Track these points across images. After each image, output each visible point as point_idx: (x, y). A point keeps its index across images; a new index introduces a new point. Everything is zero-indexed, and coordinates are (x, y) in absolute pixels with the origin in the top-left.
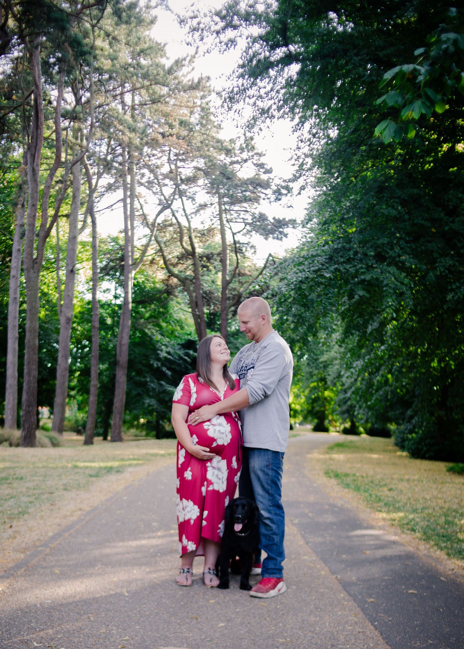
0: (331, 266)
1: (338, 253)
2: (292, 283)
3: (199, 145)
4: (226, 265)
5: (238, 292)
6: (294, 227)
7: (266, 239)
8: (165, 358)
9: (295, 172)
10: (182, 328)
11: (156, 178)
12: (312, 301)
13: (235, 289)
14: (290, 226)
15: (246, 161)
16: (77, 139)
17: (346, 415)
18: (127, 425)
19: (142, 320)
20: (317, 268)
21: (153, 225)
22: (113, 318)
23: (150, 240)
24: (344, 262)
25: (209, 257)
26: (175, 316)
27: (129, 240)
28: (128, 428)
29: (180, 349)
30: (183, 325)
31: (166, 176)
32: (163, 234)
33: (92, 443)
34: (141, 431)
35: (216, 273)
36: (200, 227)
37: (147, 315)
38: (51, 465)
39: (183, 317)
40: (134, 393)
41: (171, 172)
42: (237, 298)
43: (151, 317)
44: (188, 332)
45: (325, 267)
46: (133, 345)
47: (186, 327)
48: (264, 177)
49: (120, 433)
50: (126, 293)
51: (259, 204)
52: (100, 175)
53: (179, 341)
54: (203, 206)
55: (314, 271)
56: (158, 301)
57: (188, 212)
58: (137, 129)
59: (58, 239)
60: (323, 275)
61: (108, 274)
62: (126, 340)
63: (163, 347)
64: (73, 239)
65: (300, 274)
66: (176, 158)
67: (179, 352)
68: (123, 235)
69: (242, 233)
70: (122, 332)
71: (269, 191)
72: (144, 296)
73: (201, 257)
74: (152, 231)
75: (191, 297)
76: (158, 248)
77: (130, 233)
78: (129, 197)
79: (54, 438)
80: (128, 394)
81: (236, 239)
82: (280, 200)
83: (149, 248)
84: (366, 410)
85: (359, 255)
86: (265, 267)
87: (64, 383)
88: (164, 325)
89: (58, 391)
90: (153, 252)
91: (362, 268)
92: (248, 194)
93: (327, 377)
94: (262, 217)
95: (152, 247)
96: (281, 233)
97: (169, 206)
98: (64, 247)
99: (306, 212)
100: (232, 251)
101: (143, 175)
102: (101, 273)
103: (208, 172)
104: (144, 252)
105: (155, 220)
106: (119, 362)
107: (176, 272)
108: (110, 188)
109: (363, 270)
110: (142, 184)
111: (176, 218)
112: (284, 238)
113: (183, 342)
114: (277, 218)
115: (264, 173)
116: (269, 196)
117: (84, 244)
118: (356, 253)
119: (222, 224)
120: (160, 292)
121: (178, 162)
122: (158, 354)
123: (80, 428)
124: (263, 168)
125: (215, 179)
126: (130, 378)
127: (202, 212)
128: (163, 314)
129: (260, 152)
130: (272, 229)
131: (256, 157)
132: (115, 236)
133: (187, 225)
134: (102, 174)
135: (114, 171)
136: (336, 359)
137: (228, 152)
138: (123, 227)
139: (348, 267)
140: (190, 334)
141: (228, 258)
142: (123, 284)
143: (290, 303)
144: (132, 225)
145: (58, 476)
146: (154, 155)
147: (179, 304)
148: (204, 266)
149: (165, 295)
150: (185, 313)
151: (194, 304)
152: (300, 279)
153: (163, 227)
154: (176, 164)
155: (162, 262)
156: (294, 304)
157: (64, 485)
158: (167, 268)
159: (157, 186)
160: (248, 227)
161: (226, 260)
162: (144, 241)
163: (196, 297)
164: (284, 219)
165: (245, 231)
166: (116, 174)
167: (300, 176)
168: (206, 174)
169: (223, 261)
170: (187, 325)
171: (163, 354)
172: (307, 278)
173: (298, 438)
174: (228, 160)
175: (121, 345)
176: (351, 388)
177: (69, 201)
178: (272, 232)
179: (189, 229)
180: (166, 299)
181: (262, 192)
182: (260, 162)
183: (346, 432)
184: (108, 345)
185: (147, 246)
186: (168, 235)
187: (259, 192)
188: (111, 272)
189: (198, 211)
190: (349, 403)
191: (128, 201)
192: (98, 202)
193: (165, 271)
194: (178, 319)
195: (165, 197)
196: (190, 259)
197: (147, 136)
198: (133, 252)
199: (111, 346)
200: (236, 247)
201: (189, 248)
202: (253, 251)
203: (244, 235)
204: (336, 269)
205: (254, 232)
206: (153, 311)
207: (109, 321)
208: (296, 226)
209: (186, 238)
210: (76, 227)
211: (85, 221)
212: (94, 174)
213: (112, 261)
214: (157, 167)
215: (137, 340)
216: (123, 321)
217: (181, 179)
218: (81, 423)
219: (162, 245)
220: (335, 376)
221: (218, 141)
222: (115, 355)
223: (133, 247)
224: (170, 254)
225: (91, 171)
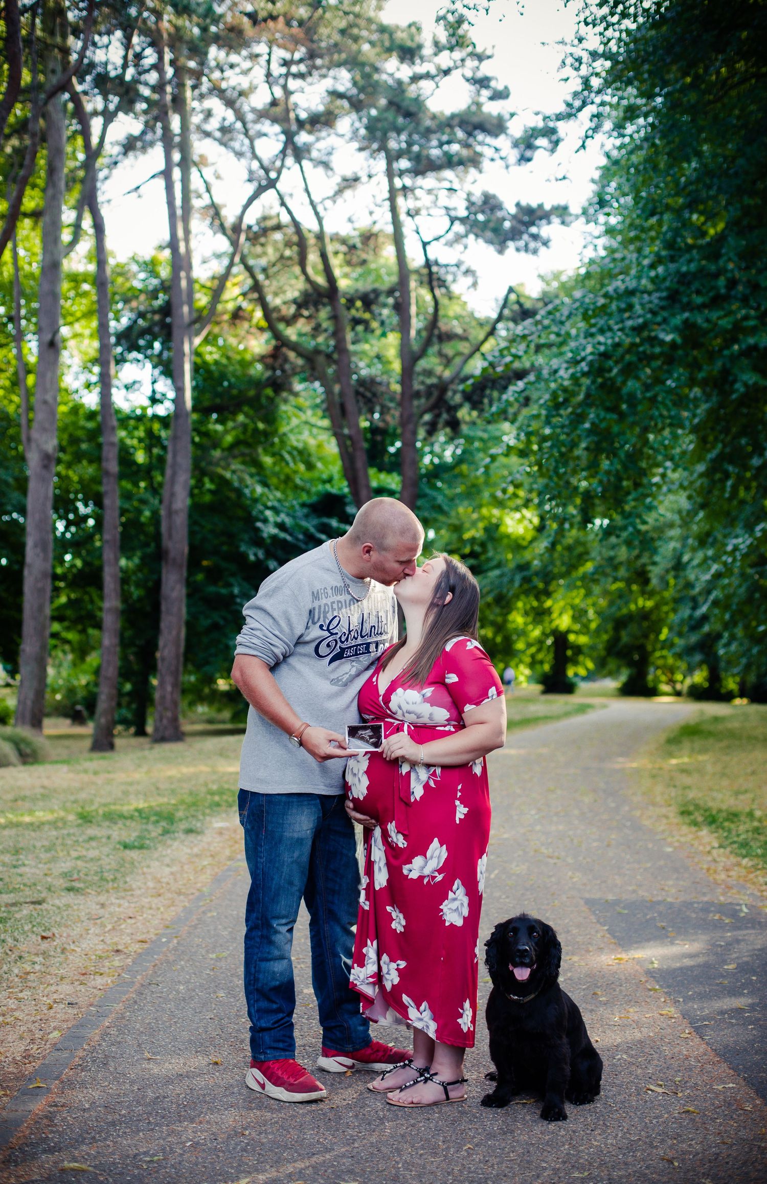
0: (674, 315)
1: (689, 284)
2: (583, 359)
3: (337, 37)
4: (409, 317)
5: (440, 378)
6: (563, 223)
7: (501, 252)
8: (274, 538)
9: (569, 99)
10: (310, 466)
11: (240, 117)
12: (632, 400)
13: (429, 373)
14: (556, 220)
15: (447, 72)
16: (52, 33)
17: (698, 657)
18: (190, 697)
19: (217, 454)
20: (641, 321)
21: (237, 228)
22: (148, 449)
23: (231, 264)
24: (704, 306)
25: (369, 300)
26: (294, 440)
27: (180, 263)
28: (192, 704)
29: (307, 516)
30: (314, 459)
31: (262, 115)
32: (259, 249)
33: (111, 747)
34: (219, 710)
35: (384, 335)
36: (345, 230)
37: (229, 439)
38: (27, 819)
39: (312, 442)
40: (205, 623)
41: (274, 103)
42: (436, 394)
43: (237, 443)
44: (325, 476)
45: (659, 319)
46: (197, 510)
47: (319, 465)
48: (492, 108)
49: (175, 720)
50: (180, 390)
51: (481, 172)
52: (109, 117)
53: (304, 497)
54: (351, 182)
55: (633, 329)
56: (251, 406)
57: (316, 198)
58: (193, 6)
59: (17, 268)
60: (656, 338)
61: (133, 347)
62: (182, 501)
63: (268, 513)
64: (52, 268)
65: (601, 339)
66: (284, 70)
67: (304, 523)
68: (167, 253)
69: (443, 240)
70: (173, 482)
71: (503, 142)
72: (220, 395)
73: (351, 302)
74: (235, 243)
75: (329, 392)
76: (250, 282)
77: (182, 249)
78: (179, 165)
79: (24, 740)
80: (190, 625)
81: (431, 257)
82: (529, 160)
83: (229, 284)
84: (746, 642)
85: (740, 288)
86: (500, 318)
87: (41, 608)
88: (268, 460)
89: (29, 626)
90: (236, 291)
91: (746, 318)
92: (455, 148)
93: (650, 568)
94: (490, 203)
95: (236, 280)
96: (535, 237)
97: (272, 184)
98: (29, 285)
99: (594, 187)
100: (421, 283)
101: (209, 114)
102: (118, 343)
103: (361, 101)
104: (217, 293)
105: (241, 218)
106: (167, 552)
107: (294, 338)
108: (130, 145)
109: (752, 323)
110: (208, 134)
111: (290, 212)
112: (543, 250)
113: (314, 499)
114: (524, 203)
115: (491, 98)
116: (503, 154)
117: (76, 279)
118: (732, 283)
119: (396, 223)
120: (258, 384)
121: (290, 81)
122: (258, 530)
123: (79, 707)
124: (487, 87)
125: (377, 119)
126: (193, 591)
127: (348, 193)
128: (266, 434)
129: (479, 50)
130: (513, 229)
131: (471, 63)
132: (147, 258)
133: (315, 227)
134: (115, 114)
135: (141, 106)
136: (671, 525)
137: (408, 53)
138: (167, 237)
139: (714, 315)
140: (330, 480)
141: (413, 301)
142: (169, 369)
143: (580, 405)
144: (187, 232)
145: (48, 850)
146: (232, 66)
147: (300, 408)
148: (356, 322)
149: (269, 392)
150: (315, 431)
151: (337, 411)
152: (602, 348)
153: (260, 234)
154: (285, 87)
155: (258, 314)
156: (590, 405)
157: (65, 875)
158: (272, 327)
159: (242, 137)
160: (459, 228)
161: (409, 304)
162: (217, 267)
163: (342, 394)
164: (541, 206)
165: (450, 236)
166: (145, 112)
167: (584, 104)
168: (357, 106)
169: (401, 308)
170: (320, 459)
171: (269, 530)
172: (617, 345)
173: (591, 717)
174: (404, 72)
175: (170, 513)
176: (709, 592)
177: (41, 178)
178: (514, 234)
179: (320, 237)
180: (271, 400)
181: (485, 144)
182: (479, 75)
183: (697, 694)
184: (139, 512)
185: (222, 280)
186: (270, 250)
187: (482, 144)
188: (142, 342)
189: (340, 191)
190: (706, 628)
191: (177, 174)
192: (106, 178)
193: (267, 335)
194: (300, 446)
195: (260, 161)
196: (324, 305)
197: (217, 20)
198: (190, 292)
199: (147, 513)
200: (431, 274)
201: (321, 280)
202: (469, 280)
203: (450, 244)
204: (686, 322)
205: (472, 237)
206: (240, 430)
207: (140, 457)
208: (568, 219)
209: (313, 257)
210: (56, 239)
211: (77, 227)
212: (95, 113)
213: (141, 315)
214: (242, 94)
215: (207, 498)
216: (175, 456)
217: (298, 119)
218: (81, 694)
219: (261, 277)
220: (670, 565)
221: (383, 29)
222: (157, 536)
223: (191, 281)
224: (276, 294)
225: (89, 107)
